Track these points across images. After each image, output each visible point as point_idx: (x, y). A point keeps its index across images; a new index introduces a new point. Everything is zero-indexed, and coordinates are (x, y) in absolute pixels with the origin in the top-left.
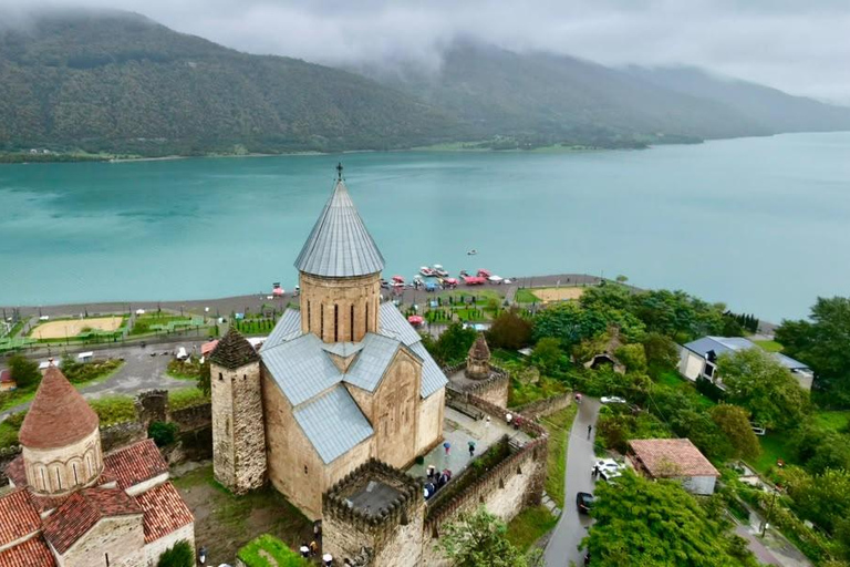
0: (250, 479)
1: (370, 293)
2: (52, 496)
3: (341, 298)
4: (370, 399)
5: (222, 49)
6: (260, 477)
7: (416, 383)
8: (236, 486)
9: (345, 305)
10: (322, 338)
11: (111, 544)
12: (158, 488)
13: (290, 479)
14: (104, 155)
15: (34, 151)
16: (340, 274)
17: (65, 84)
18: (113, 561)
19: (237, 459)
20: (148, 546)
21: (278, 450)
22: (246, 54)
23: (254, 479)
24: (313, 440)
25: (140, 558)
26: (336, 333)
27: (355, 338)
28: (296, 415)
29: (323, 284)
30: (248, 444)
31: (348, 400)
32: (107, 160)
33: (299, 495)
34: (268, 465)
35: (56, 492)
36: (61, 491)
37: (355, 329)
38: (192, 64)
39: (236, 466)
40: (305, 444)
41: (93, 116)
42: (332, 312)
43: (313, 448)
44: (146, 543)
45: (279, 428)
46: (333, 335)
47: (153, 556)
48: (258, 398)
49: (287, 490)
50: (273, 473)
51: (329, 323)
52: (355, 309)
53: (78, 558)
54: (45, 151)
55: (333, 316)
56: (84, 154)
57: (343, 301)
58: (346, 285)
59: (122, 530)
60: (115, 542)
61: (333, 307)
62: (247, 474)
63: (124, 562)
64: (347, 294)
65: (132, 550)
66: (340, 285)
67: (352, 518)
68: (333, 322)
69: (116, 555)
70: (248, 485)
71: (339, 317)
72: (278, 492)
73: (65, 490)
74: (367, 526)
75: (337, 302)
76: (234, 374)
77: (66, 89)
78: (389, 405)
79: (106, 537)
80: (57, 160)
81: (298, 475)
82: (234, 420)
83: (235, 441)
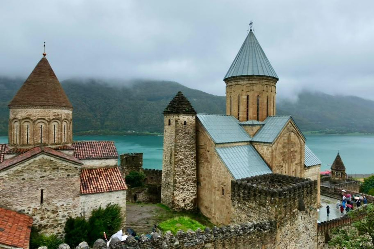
0: (184, 200)
1: (270, 91)
2: (19, 147)
3: (251, 90)
4: (270, 149)
5: (207, 94)
6: (192, 202)
7: (301, 153)
8: (173, 202)
9: (253, 95)
10: (238, 119)
11: (48, 182)
12: (107, 168)
13: (212, 203)
14: (156, 133)
15: (129, 131)
16: (250, 74)
17: (145, 106)
18: (48, 199)
19: (175, 181)
20: (83, 198)
21: (204, 182)
22: (216, 96)
23: (187, 202)
24: (228, 166)
25: (74, 207)
26: (247, 114)
27: (260, 118)
28: (218, 150)
29: (240, 83)
30: (184, 172)
31: (255, 153)
32: (157, 135)
33: (217, 215)
34: (198, 194)
35: (23, 145)
36: (28, 145)
37: (260, 112)
38: (195, 100)
39: (174, 186)
40: (223, 170)
41: (154, 118)
42: (245, 101)
43: (228, 171)
44: (81, 194)
45: (206, 164)
46: (246, 116)
47: (86, 208)
48: (193, 141)
49: (210, 212)
50: (201, 202)
51: (243, 108)
52: (260, 99)
53: (13, 183)
54: (134, 132)
55: (246, 103)
56: (148, 133)
57: (252, 92)
58: (254, 82)
59: (61, 173)
60: (52, 182)
61: (246, 97)
62: (182, 196)
63: (59, 205)
64: (255, 88)
65: (67, 196)
66: (250, 82)
67: (255, 195)
68: (246, 107)
69: (51, 195)
70: (183, 205)
71: (250, 103)
72: (204, 216)
73: (30, 145)
74: (268, 198)
75: (248, 93)
76: (177, 117)
77: (145, 108)
78: (283, 160)
79: (44, 174)
80: (138, 135)
81: (217, 198)
82: (175, 152)
83: (175, 167)
